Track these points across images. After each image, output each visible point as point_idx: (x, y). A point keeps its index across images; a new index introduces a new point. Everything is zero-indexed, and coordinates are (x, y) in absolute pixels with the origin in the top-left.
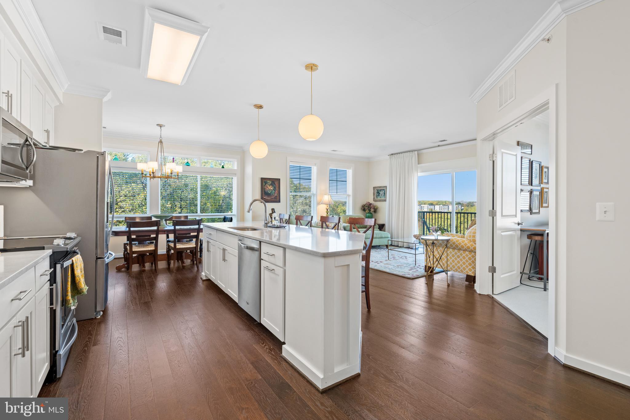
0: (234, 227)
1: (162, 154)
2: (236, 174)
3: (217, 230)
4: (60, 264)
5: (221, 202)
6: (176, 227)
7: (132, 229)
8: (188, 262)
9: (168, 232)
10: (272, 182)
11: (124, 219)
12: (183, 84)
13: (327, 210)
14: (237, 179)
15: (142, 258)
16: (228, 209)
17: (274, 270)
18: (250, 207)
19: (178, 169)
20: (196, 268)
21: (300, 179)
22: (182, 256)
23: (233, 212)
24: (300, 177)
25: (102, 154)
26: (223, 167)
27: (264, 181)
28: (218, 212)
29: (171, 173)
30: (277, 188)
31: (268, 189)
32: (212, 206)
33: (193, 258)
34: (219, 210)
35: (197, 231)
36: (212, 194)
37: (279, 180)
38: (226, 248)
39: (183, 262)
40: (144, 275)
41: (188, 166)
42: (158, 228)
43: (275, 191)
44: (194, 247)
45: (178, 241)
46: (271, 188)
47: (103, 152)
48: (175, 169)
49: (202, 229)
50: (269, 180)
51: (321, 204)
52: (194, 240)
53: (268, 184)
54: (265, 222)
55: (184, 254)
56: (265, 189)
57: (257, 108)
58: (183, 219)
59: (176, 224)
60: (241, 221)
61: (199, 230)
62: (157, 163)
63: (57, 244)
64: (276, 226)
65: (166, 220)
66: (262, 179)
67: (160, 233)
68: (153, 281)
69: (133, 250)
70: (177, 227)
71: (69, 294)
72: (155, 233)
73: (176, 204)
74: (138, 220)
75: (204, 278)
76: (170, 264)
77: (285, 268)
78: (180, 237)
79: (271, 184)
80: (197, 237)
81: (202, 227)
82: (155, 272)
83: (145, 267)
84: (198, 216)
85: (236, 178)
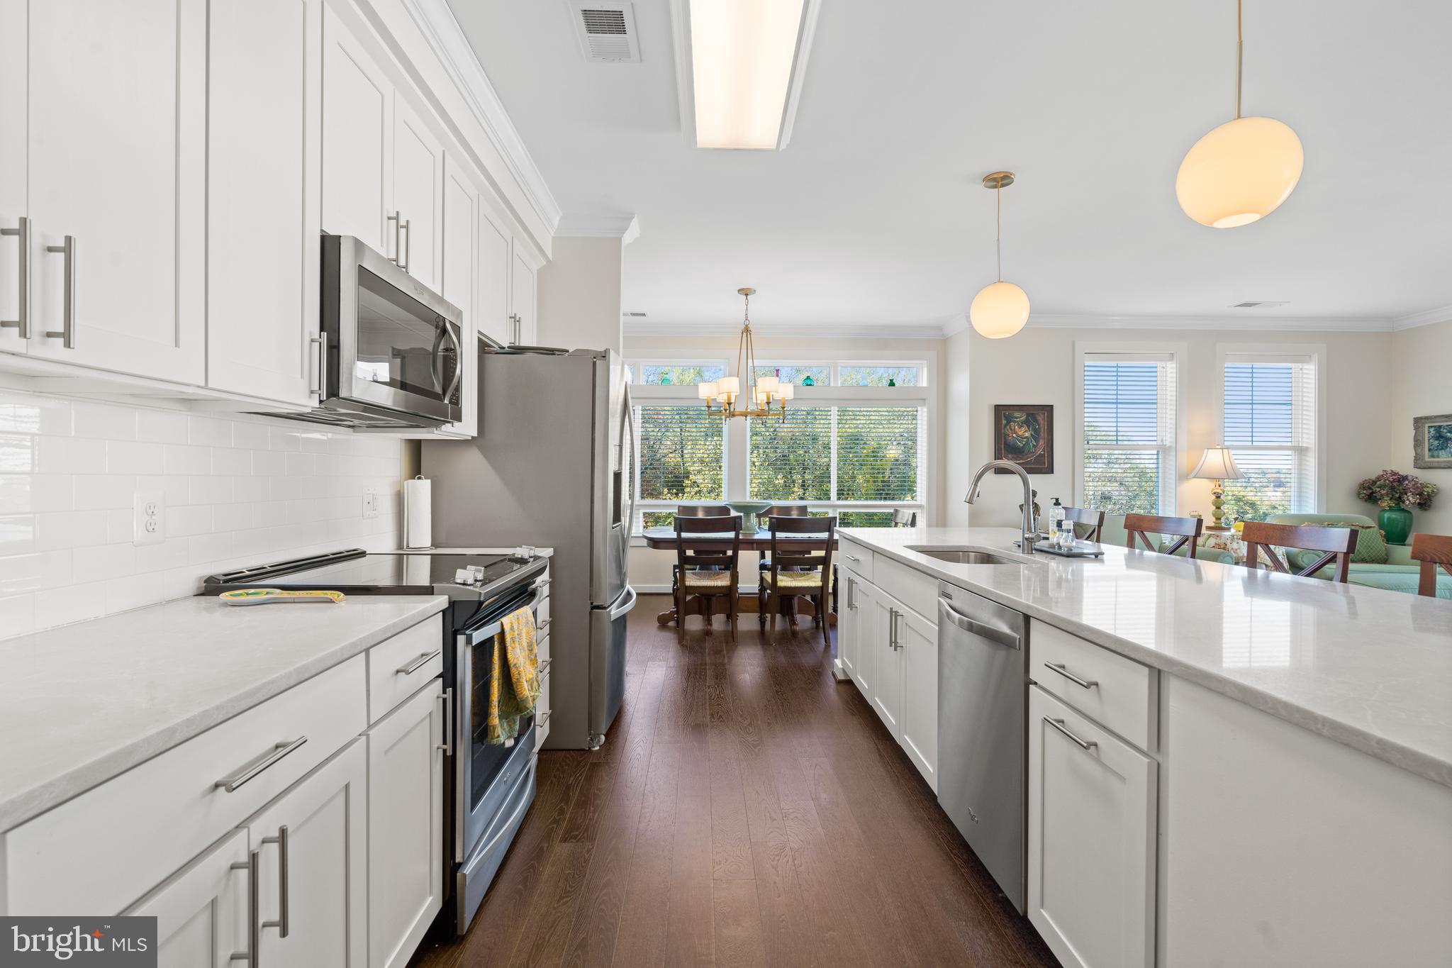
0: (919, 544)
1: (750, 361)
2: (924, 400)
3: (875, 551)
4: (465, 634)
5: (887, 473)
6: (777, 533)
7: (684, 535)
8: (804, 621)
9: (760, 545)
10: (1028, 415)
11: (677, 511)
12: (783, 146)
13: (1218, 497)
14: (929, 412)
15: (705, 602)
16: (904, 490)
17: (1096, 745)
18: (976, 485)
19: (783, 390)
20: (824, 640)
21: (1117, 403)
22: (791, 607)
23: (918, 498)
24: (1117, 399)
25: (604, 355)
26: (892, 384)
27: (1003, 414)
28: (881, 499)
29: (768, 403)
30: (1042, 434)
31: (1014, 435)
32: (868, 481)
33: (817, 614)
34: (884, 491)
35: (825, 545)
36: (867, 456)
37: (1049, 409)
38: (902, 609)
39: (793, 622)
40: (708, 645)
41: (810, 385)
42: (737, 535)
43: (1037, 440)
44: (818, 587)
45: (784, 569)
46: (1025, 432)
47: (605, 351)
48: (777, 392)
49: (836, 542)
50: (1020, 411)
51: (1195, 477)
52: (820, 568)
53: (1015, 422)
54: (1027, 536)
55: (796, 602)
56: (1006, 435)
57: (995, 187)
58: (794, 515)
59: (776, 526)
60: (937, 526)
61: (830, 545)
62: (737, 379)
63: (462, 582)
64: (1064, 550)
65: (759, 516)
66: (999, 410)
67: (741, 546)
68: (724, 665)
69: (688, 583)
70: (780, 535)
71: (495, 711)
72: (732, 546)
73: (794, 478)
74: (701, 515)
75: (841, 677)
76: (765, 622)
77: (1160, 759)
78: (787, 558)
79: (1024, 422)
80: (825, 561)
81: (836, 536)
82: (731, 638)
83: (711, 625)
84: (833, 507)
85: (925, 409)
